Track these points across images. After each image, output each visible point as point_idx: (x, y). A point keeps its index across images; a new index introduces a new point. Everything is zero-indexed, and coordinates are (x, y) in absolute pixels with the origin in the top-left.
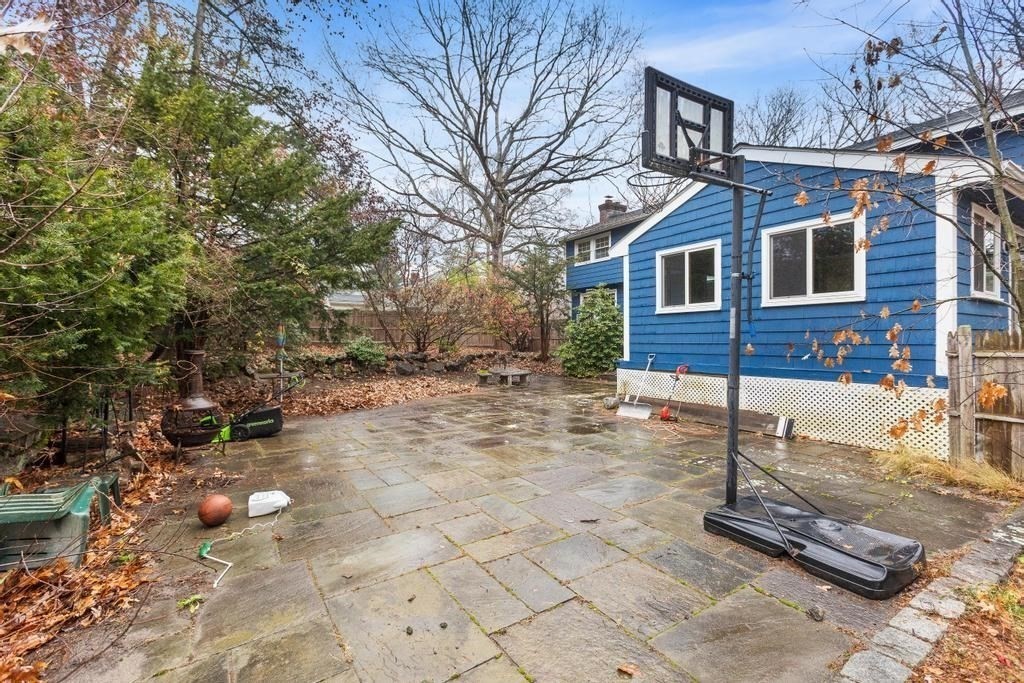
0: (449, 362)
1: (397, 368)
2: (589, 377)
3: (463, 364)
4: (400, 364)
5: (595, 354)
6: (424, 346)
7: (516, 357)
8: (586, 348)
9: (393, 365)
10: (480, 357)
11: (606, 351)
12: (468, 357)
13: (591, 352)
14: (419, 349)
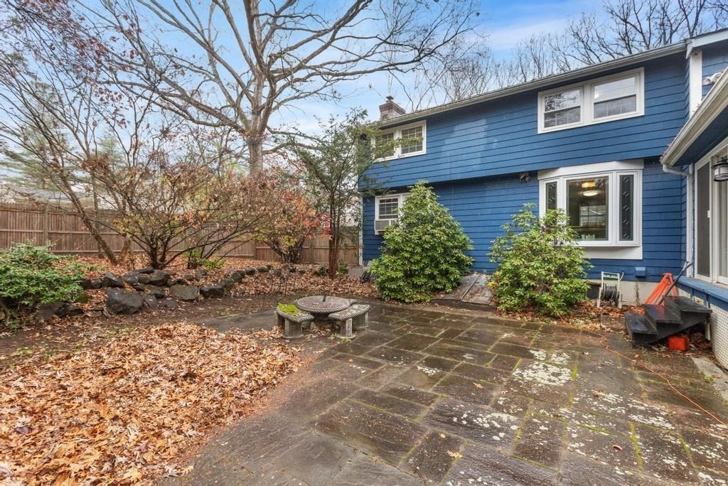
0: (207, 284)
1: (110, 303)
2: (419, 302)
3: (228, 286)
4: (116, 294)
5: (428, 271)
6: (163, 259)
7: (293, 271)
8: (417, 262)
9: (99, 296)
10: (251, 273)
11: (444, 267)
12: (234, 275)
13: (423, 269)
14: (155, 265)
